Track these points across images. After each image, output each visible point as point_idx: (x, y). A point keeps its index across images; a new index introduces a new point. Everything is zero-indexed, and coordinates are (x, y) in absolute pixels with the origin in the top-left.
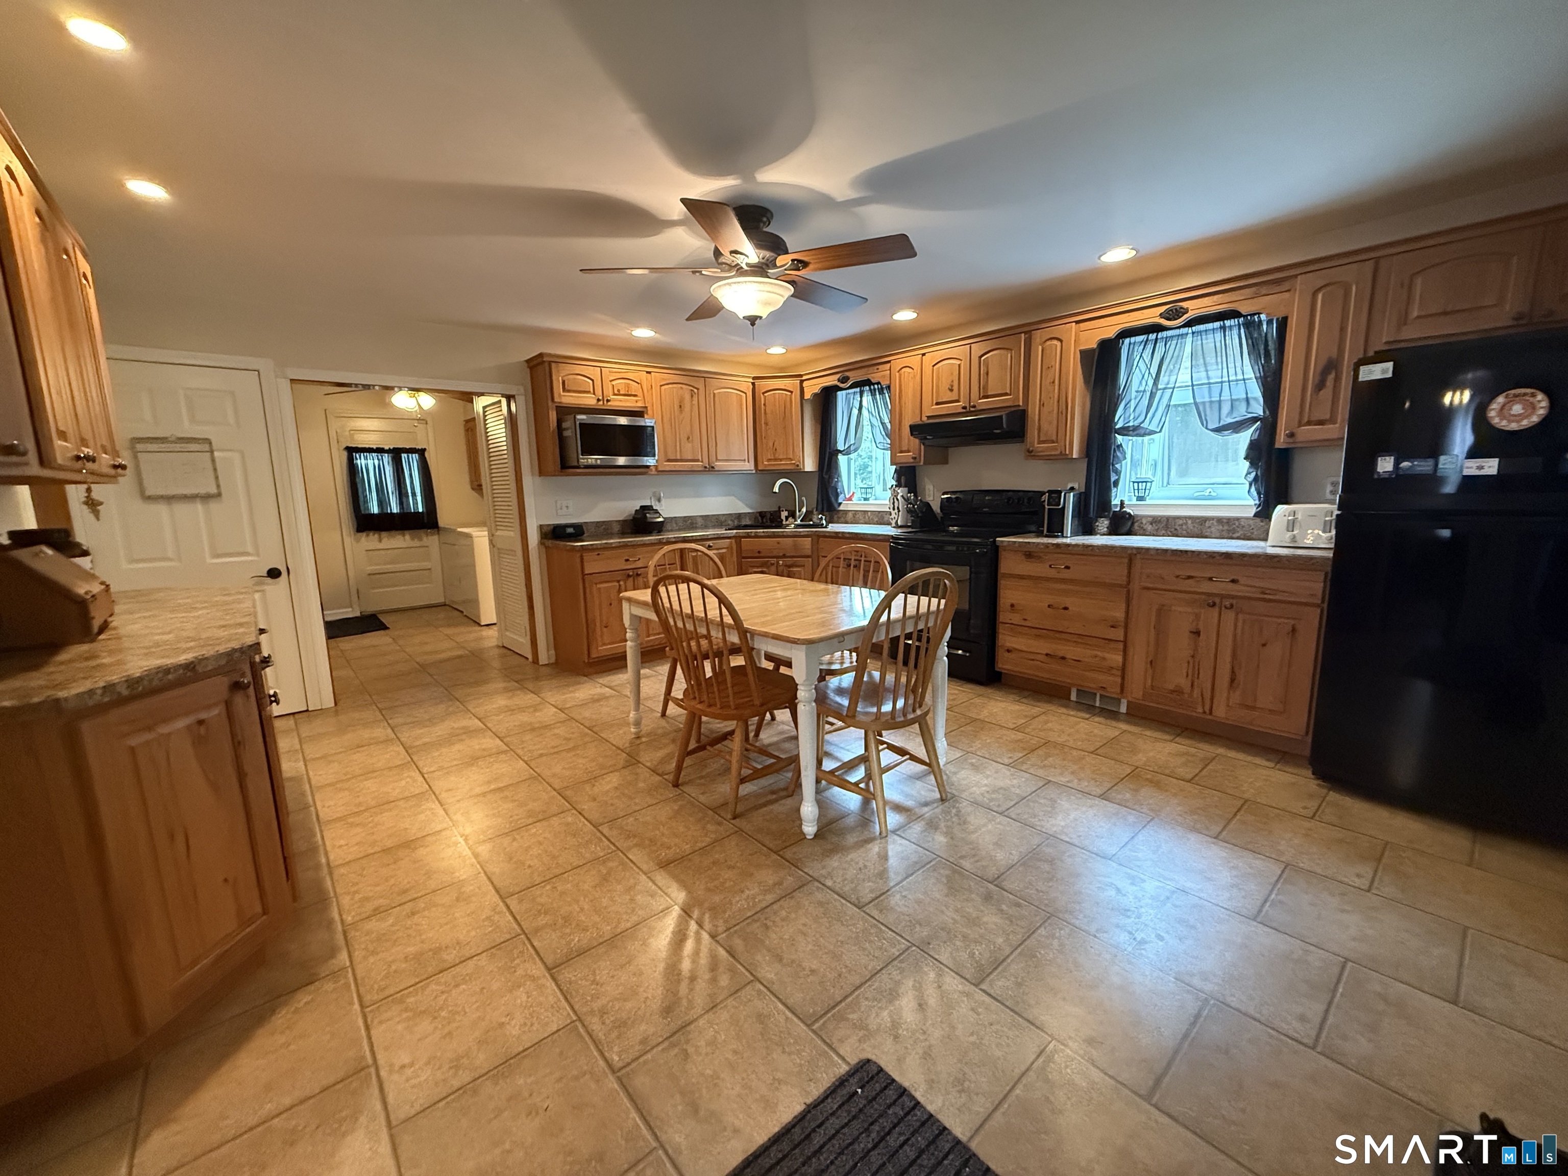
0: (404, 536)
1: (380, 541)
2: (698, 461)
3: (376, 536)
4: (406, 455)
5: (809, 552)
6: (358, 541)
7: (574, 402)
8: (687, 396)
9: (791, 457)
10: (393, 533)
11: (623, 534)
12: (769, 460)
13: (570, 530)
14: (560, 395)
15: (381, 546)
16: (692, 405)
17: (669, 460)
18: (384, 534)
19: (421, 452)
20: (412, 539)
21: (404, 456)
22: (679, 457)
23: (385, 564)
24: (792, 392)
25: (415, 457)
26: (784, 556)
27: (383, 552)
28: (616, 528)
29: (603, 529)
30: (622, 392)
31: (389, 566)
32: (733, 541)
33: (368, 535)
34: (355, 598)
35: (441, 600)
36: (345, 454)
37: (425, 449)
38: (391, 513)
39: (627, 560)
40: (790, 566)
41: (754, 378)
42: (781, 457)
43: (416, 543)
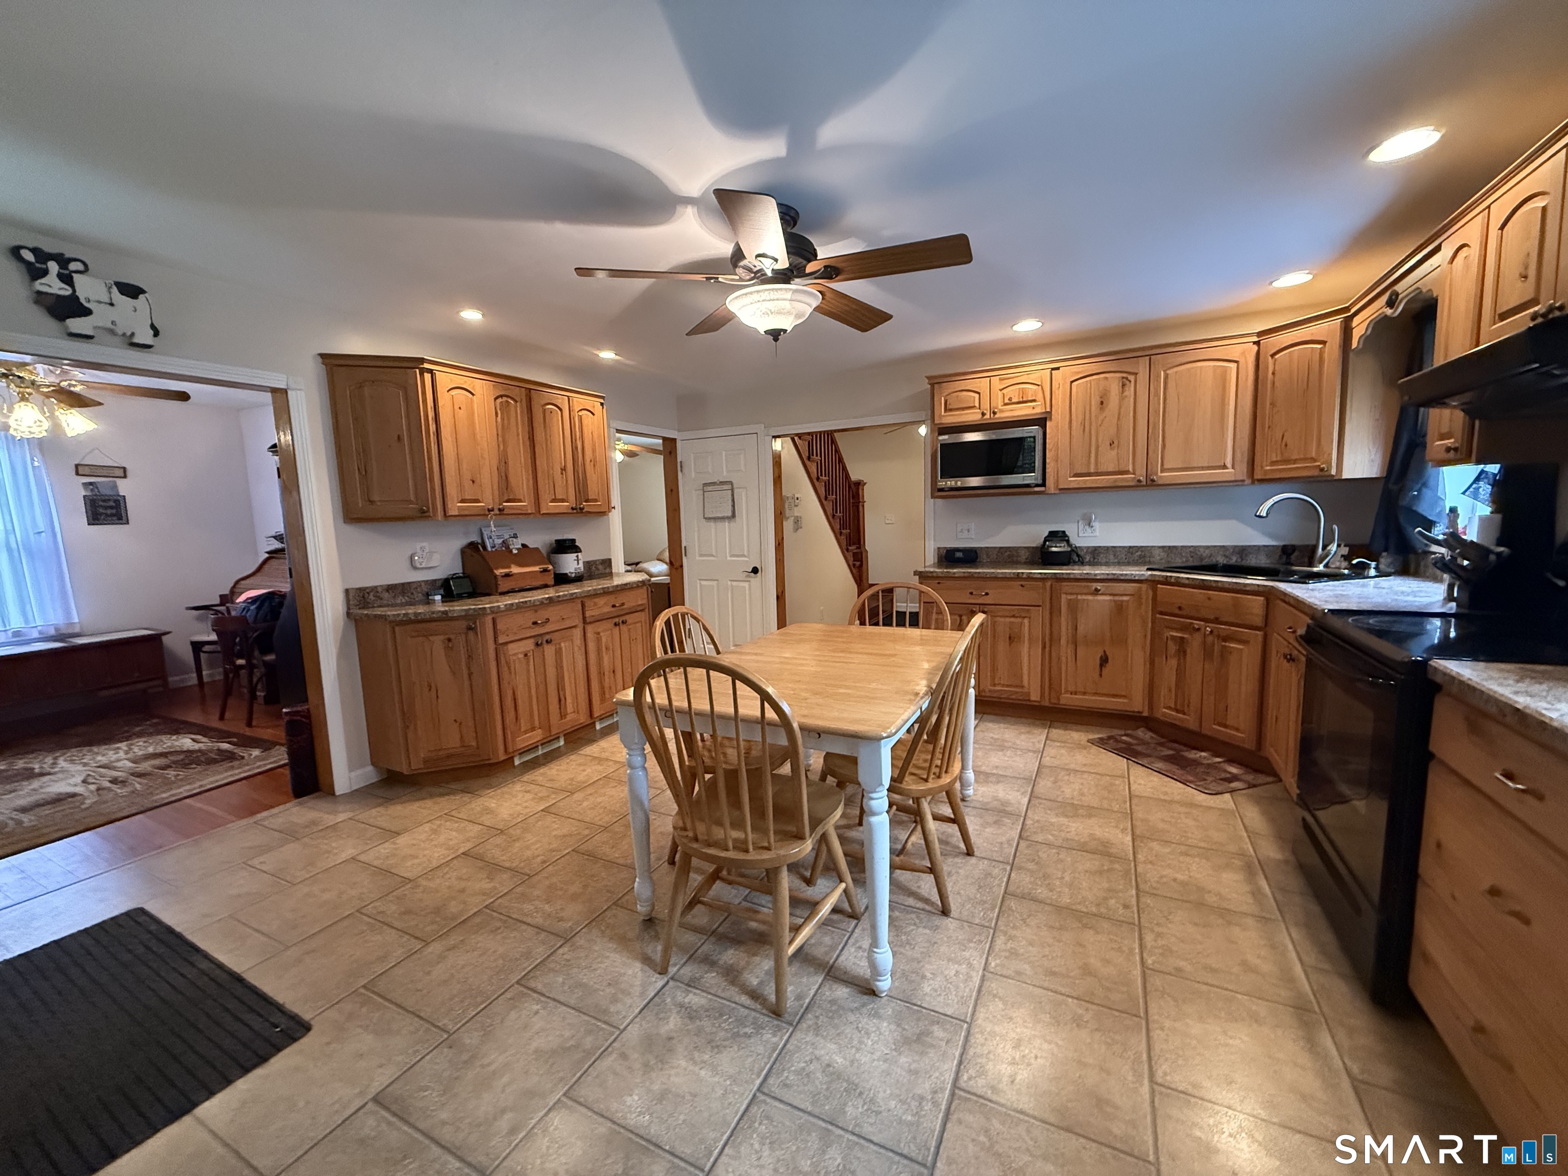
2: (1127, 472)
5: (1259, 621)
7: (954, 421)
8: (1115, 388)
9: (1314, 455)
11: (1032, 563)
12: (1273, 463)
13: (959, 555)
14: (941, 416)
16: (1122, 398)
17: (1076, 475)
22: (1092, 470)
24: (1323, 343)
26: (1217, 621)
28: (1024, 556)
29: (1007, 556)
30: (1014, 400)
32: (1144, 586)
39: (971, 593)
40: (1225, 639)
41: (1260, 334)
42: (1294, 457)
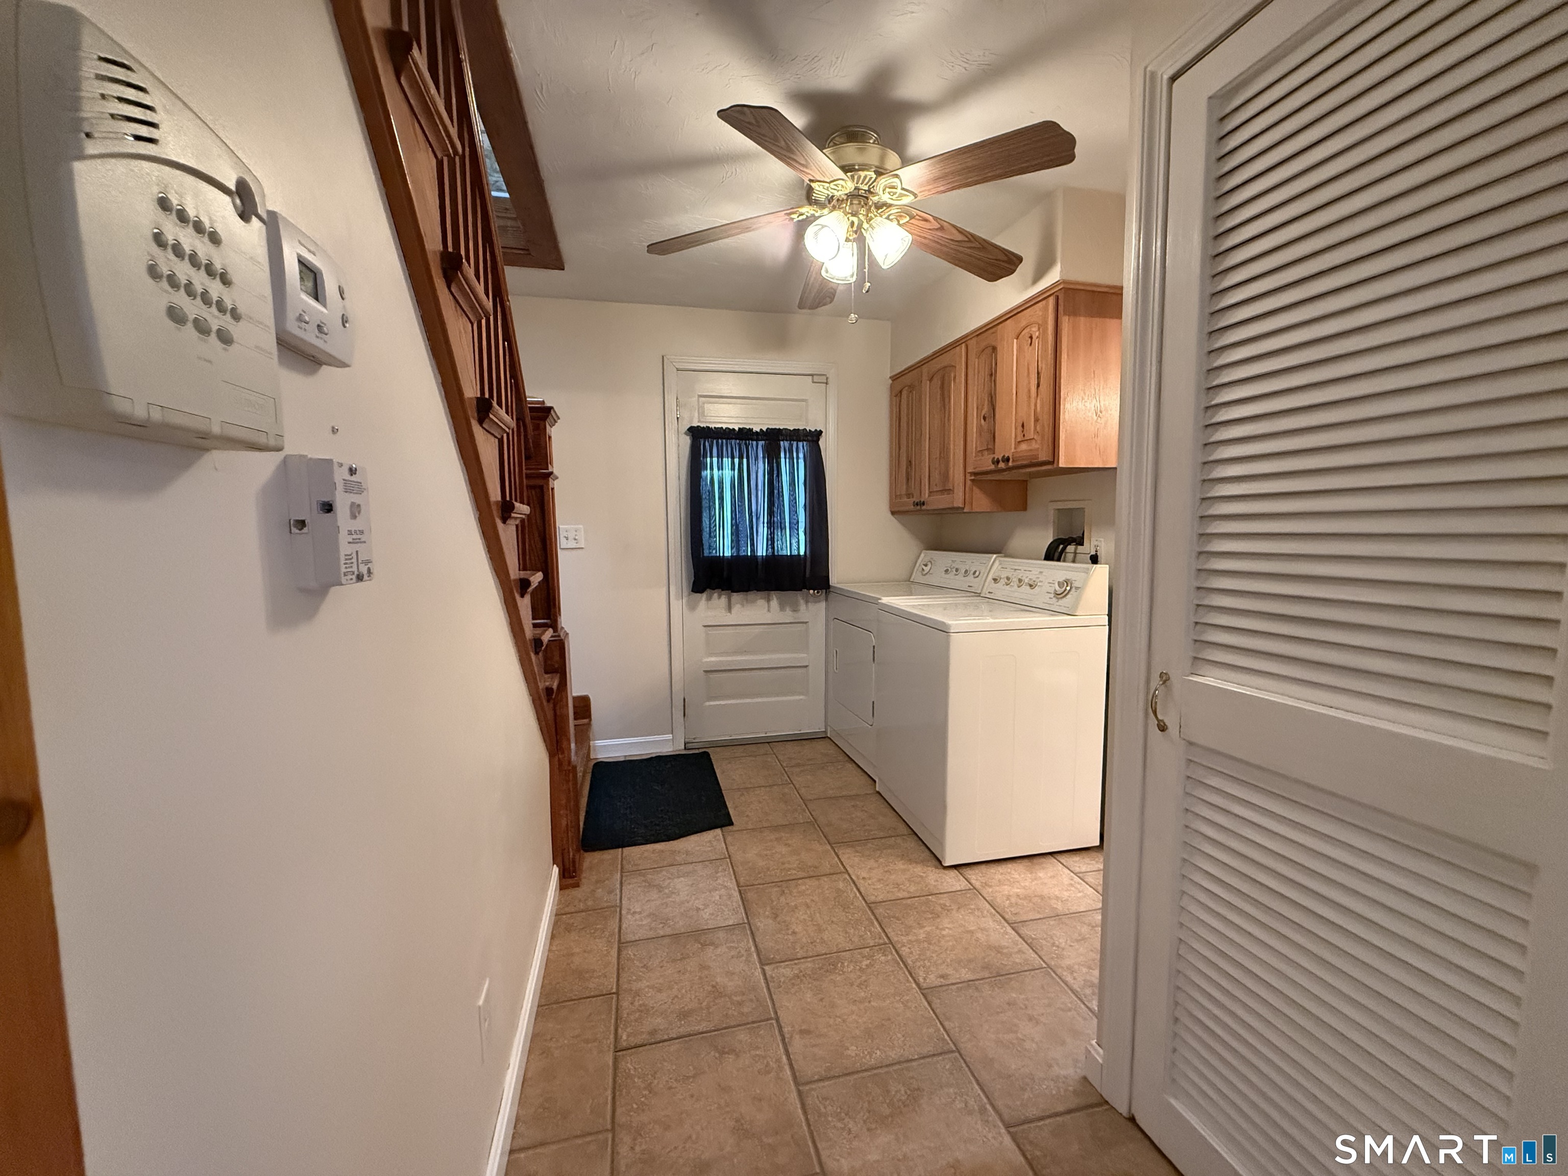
0: (769, 601)
1: (729, 608)
3: (724, 600)
4: (787, 444)
6: (692, 607)
10: (752, 595)
15: (731, 618)
18: (736, 597)
19: (813, 438)
20: (782, 608)
21: (784, 444)
23: (735, 653)
25: (802, 448)
27: (730, 630)
31: (739, 658)
33: (709, 599)
34: (678, 714)
35: (817, 727)
36: (687, 441)
37: (820, 433)
38: (754, 557)
43: (788, 616)
